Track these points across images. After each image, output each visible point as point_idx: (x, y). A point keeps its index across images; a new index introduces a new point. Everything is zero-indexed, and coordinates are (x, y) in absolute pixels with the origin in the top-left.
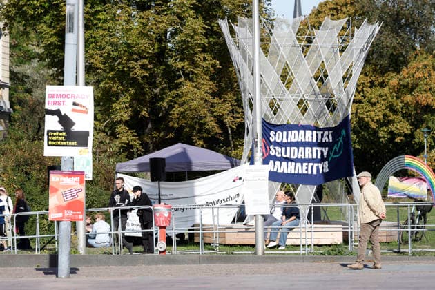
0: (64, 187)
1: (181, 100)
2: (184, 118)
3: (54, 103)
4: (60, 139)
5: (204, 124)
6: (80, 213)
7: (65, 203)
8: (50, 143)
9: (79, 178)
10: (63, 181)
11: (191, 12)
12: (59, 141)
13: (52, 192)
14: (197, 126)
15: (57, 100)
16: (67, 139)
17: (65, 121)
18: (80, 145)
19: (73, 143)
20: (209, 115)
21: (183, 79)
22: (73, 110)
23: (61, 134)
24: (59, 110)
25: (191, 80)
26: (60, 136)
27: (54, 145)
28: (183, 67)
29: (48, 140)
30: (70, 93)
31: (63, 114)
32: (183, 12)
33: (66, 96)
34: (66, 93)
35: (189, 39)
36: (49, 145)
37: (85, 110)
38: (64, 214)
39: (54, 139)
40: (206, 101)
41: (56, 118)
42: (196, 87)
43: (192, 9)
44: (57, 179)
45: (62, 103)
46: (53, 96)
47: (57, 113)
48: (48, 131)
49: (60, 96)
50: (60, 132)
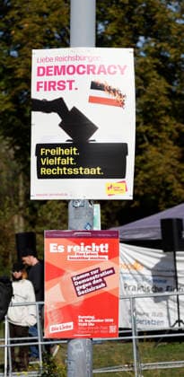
0: (76, 265)
1: (146, 166)
2: (149, 184)
3: (50, 86)
4: (65, 162)
5: (171, 191)
6: (112, 320)
7: (77, 301)
8: (43, 171)
9: (107, 246)
10: (73, 253)
11: (155, 73)
12: (61, 166)
13: (52, 277)
14: (163, 194)
15: (57, 78)
16: (80, 161)
17: (75, 123)
18: (106, 174)
19: (93, 171)
20: (176, 181)
21: (147, 144)
22: (92, 100)
23: (66, 152)
24: (61, 99)
25: (156, 145)
26: (65, 157)
27: (52, 177)
28: (147, 131)
29: (39, 166)
30: (86, 63)
31: (70, 109)
32: (146, 72)
33: (76, 70)
34: (76, 64)
35: (153, 100)
36: (40, 176)
37: (116, 98)
38: (76, 324)
39: (51, 162)
40: (173, 167)
41: (55, 118)
42: (161, 152)
43: (155, 69)
44: (61, 249)
45: (67, 85)
46: (47, 71)
47: (57, 106)
48: (39, 147)
49: (64, 70)
50: (63, 146)
